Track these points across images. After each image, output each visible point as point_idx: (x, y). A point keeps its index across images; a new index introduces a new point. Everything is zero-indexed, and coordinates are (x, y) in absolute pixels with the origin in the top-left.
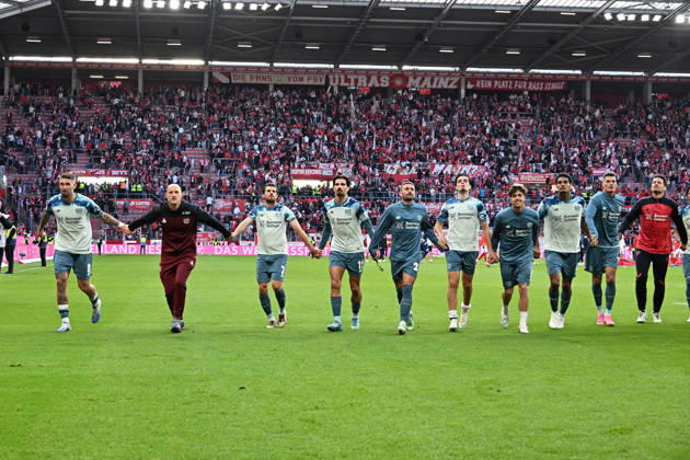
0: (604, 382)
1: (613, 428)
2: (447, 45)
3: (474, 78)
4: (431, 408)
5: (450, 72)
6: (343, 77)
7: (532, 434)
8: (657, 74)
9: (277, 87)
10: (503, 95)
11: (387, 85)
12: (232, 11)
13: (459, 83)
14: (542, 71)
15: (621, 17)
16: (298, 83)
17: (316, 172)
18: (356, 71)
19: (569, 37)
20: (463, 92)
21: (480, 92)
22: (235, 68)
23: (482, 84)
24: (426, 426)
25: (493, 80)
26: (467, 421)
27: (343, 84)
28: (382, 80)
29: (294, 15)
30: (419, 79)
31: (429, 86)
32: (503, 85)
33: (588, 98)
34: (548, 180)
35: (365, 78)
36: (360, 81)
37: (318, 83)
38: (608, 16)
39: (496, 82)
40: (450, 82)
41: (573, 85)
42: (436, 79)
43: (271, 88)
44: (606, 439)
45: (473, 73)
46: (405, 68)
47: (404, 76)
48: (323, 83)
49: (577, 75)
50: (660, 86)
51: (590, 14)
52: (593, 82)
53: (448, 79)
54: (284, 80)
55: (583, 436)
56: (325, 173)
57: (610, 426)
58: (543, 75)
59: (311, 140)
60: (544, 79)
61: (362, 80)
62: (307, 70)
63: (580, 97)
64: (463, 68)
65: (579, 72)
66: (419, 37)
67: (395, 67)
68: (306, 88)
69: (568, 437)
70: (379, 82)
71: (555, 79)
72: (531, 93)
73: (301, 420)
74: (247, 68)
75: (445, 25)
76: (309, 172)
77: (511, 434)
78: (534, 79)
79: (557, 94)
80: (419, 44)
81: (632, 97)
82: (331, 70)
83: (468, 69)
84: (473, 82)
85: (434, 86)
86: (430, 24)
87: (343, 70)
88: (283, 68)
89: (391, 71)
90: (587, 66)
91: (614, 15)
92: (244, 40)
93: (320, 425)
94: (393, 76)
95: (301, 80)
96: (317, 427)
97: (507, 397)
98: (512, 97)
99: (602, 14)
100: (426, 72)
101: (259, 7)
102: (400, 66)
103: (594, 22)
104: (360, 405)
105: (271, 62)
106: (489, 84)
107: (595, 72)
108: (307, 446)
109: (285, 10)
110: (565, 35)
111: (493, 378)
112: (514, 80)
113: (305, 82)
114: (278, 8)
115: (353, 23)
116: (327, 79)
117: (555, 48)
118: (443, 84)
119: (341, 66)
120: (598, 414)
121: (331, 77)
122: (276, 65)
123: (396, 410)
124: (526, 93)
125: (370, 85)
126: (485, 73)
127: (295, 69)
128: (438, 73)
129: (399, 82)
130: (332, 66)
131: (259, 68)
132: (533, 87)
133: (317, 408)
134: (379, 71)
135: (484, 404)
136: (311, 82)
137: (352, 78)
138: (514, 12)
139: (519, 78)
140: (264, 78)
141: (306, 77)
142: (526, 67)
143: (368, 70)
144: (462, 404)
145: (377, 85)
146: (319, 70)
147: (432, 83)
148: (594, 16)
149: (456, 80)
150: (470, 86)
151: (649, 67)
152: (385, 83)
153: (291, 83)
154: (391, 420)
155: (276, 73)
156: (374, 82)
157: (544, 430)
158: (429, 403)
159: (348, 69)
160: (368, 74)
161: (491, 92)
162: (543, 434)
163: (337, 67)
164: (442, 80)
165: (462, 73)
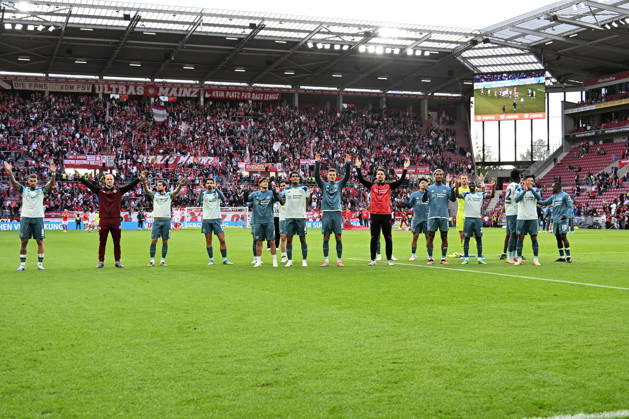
0: (278, 318)
1: (274, 352)
2: (190, 63)
3: (210, 89)
4: (137, 344)
5: (192, 85)
6: (106, 86)
7: (211, 360)
8: (347, 90)
9: (51, 93)
10: (234, 103)
11: (142, 93)
12: (13, 31)
13: (199, 93)
14: (262, 85)
15: (320, 46)
16: (69, 91)
17: (85, 162)
18: (117, 82)
19: (282, 59)
20: (202, 100)
21: (216, 100)
22: (17, 77)
23: (217, 94)
24: (129, 359)
25: (225, 92)
26: (163, 353)
27: (106, 92)
28: (138, 89)
29: (65, 35)
30: (167, 89)
31: (175, 95)
32: (233, 95)
33: (297, 104)
34: (267, 168)
35: (125, 88)
36: (120, 90)
37: (86, 91)
38: (310, 45)
39: (228, 93)
40: (192, 92)
41: (285, 97)
42: (181, 90)
43: (47, 94)
44: (266, 361)
45: (209, 85)
46: (156, 80)
47: (156, 87)
48: (90, 91)
49: (288, 89)
50: (348, 98)
52: (300, 95)
53: (190, 90)
54: (58, 88)
55: (250, 359)
56: (92, 163)
57: (272, 351)
58: (263, 88)
59: (81, 136)
60: (264, 91)
61: (122, 89)
62: (77, 80)
63: (291, 103)
64: (202, 81)
65: (290, 87)
66: (167, 56)
67: (148, 80)
68: (77, 95)
69: (238, 360)
70: (136, 91)
71: (272, 91)
72: (257, 102)
73: (26, 359)
74: (26, 77)
75: (188, 48)
76: (78, 162)
77: (194, 361)
78: (256, 91)
79: (274, 103)
80: (168, 62)
81: (328, 106)
82: (96, 80)
83: (206, 83)
84: (210, 92)
85: (180, 95)
86: (175, 47)
87: (107, 81)
88: (57, 79)
89: (145, 82)
90: (296, 82)
91: (315, 44)
92: (24, 55)
93: (41, 363)
94: (146, 86)
95: (72, 88)
96: (38, 365)
97: (200, 333)
98: (241, 105)
99: (306, 43)
100: (173, 84)
101: (36, 28)
102: (152, 79)
103: (300, 49)
104: (80, 345)
105: (47, 73)
106: (222, 95)
107: (302, 87)
108: (25, 379)
109: (57, 31)
110: (279, 58)
111: (194, 319)
112: (241, 92)
113: (75, 90)
114: (51, 29)
115: (113, 43)
116: (94, 88)
117: (272, 67)
118: (187, 93)
119: (105, 78)
120: (266, 342)
121: (97, 86)
122: (50, 75)
124: (250, 102)
125: (129, 93)
126: (218, 86)
127: (67, 79)
128: (182, 84)
129: (151, 91)
130: (97, 77)
131: (36, 77)
132: (256, 97)
133: (43, 349)
134: (136, 82)
135: (181, 339)
136: (80, 90)
137: (114, 87)
138: (240, 39)
139: (245, 90)
140: (41, 86)
141: (76, 86)
142: (250, 82)
143: (126, 81)
144: (163, 340)
145: (134, 93)
146: (87, 80)
147: (178, 92)
148: (300, 44)
149: (197, 90)
150: (207, 95)
151: (341, 84)
152: (141, 92)
153: (64, 90)
155: (50, 82)
156: (132, 91)
157: (221, 357)
158: (137, 340)
159: (111, 80)
160: (127, 84)
161: (224, 101)
162: (219, 360)
163: (101, 78)
164: (185, 90)
165: (201, 85)
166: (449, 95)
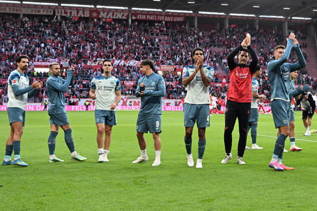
1: (204, 199)
3: (136, 13)
4: (109, 193)
5: (123, 10)
6: (63, 11)
7: (163, 204)
8: (231, 14)
9: (25, 15)
10: (152, 23)
11: (88, 16)
13: (128, 16)
14: (172, 11)
16: (37, 13)
18: (70, 8)
20: (130, 21)
21: (140, 21)
23: (140, 17)
24: (106, 203)
25: (146, 15)
26: (128, 199)
27: (63, 15)
28: (85, 13)
30: (106, 13)
31: (112, 17)
32: (152, 18)
33: (196, 26)
34: (175, 69)
35: (76, 12)
36: (73, 13)
37: (49, 14)
39: (148, 16)
40: (123, 15)
41: (188, 18)
42: (115, 13)
43: (21, 16)
44: (200, 205)
45: (135, 11)
46: (98, 7)
47: (98, 11)
48: (52, 14)
49: (191, 14)
50: (233, 20)
52: (199, 18)
53: (122, 14)
54: (29, 12)
55: (189, 204)
57: (203, 198)
58: (173, 13)
59: (46, 45)
60: (173, 15)
61: (74, 13)
62: (43, 6)
63: (192, 25)
64: (130, 7)
65: (191, 12)
67: (92, 6)
68: (42, 17)
69: (181, 205)
70: (84, 14)
71: (179, 15)
72: (166, 22)
73: (35, 203)
76: (43, 64)
77: (151, 205)
78: (168, 15)
79: (180, 23)
81: (218, 26)
82: (56, 6)
83: (133, 9)
84: (136, 16)
85: (114, 17)
87: (63, 7)
88: (28, 5)
89: (90, 8)
90: (196, 9)
93: (46, 205)
94: (91, 11)
95: (39, 11)
96: (44, 206)
97: (149, 185)
98: (156, 24)
100: (110, 9)
102: (95, 6)
104: (69, 193)
105: (22, 1)
106: (144, 17)
107: (200, 12)
111: (143, 175)
112: (157, 15)
113: (41, 13)
116: (54, 12)
118: (119, 16)
119: (62, 5)
120: (197, 192)
121: (56, 11)
122: (24, 2)
123: (89, 195)
124: (164, 22)
125: (79, 16)
126: (142, 11)
127: (35, 5)
128: (116, 10)
129: (95, 14)
130: (57, 4)
131: (14, 4)
132: (168, 19)
133: (44, 196)
134: (84, 8)
135: (137, 189)
136: (45, 13)
137: (68, 11)
139: (160, 14)
140: (17, 10)
141: (42, 10)
142: (164, 8)
143: (77, 8)
144: (125, 190)
145: (83, 16)
146: (49, 6)
147: (113, 15)
149: (126, 14)
150: (134, 18)
151: (227, 10)
152: (87, 15)
153: (33, 13)
154: (86, 200)
155: (25, 7)
156: (81, 14)
157: (169, 202)
158: (108, 190)
159: (66, 7)
160: (78, 9)
161: (145, 21)
162: (168, 204)
163: (59, 5)
164: (118, 14)
165: (130, 11)
166: (303, 18)
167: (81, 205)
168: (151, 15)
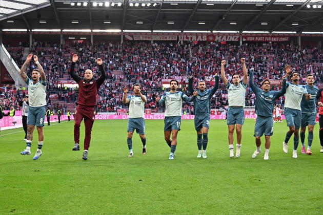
0: (309, 176)
1: (313, 197)
2: (233, 21)
3: (246, 36)
4: (228, 189)
5: (235, 34)
6: (185, 37)
7: (276, 200)
9: (155, 42)
10: (260, 43)
11: (206, 40)
12: (134, 7)
13: (239, 39)
14: (278, 32)
15: (315, 7)
16: (166, 40)
18: (191, 34)
19: (291, 16)
20: (241, 42)
21: (249, 42)
22: (135, 33)
23: (250, 39)
24: (226, 197)
25: (255, 37)
26: (245, 195)
27: (185, 40)
28: (203, 38)
29: (162, 8)
30: (221, 37)
31: (225, 40)
32: (260, 39)
33: (300, 44)
35: (195, 37)
36: (193, 38)
37: (174, 39)
38: (309, 6)
39: (256, 38)
40: (235, 38)
41: (292, 38)
42: (228, 37)
43: (152, 42)
44: (310, 202)
45: (246, 34)
46: (214, 32)
47: (213, 36)
48: (176, 39)
49: (295, 34)
51: (301, 5)
52: (302, 37)
53: (234, 37)
54: (158, 38)
55: (299, 201)
57: (312, 197)
58: (279, 34)
60: (279, 36)
61: (194, 38)
62: (169, 33)
63: (296, 44)
64: (241, 31)
65: (295, 32)
66: (221, 17)
67: (209, 32)
68: (168, 42)
69: (292, 201)
70: (202, 38)
71: (284, 36)
72: (273, 43)
73: (168, 195)
74: (141, 33)
75: (232, 12)
77: (266, 200)
78: (274, 36)
79: (285, 43)
80: (221, 20)
82: (179, 33)
83: (244, 32)
84: (246, 38)
85: (228, 40)
86: (225, 12)
87: (185, 33)
88: (157, 33)
89: (207, 33)
90: (299, 30)
91: (311, 6)
92: (139, 20)
93: (177, 197)
94: (208, 35)
95: (166, 38)
96: (176, 198)
97: (263, 183)
98: (264, 44)
99: (306, 5)
100: (224, 34)
101: (146, 5)
102: (212, 31)
103: (302, 9)
104: (195, 188)
105: (152, 30)
106: (253, 39)
107: (303, 32)
108: (171, 206)
109: (158, 6)
110: (288, 15)
111: (257, 175)
112: (265, 37)
113: (168, 39)
114: (155, 5)
115: (189, 11)
116: (178, 37)
117: (284, 21)
118: (232, 39)
119: (184, 31)
120: (306, 191)
121: (180, 36)
122: (154, 31)
123: (212, 190)
124: (270, 42)
125: (198, 40)
126: (251, 34)
127: (163, 33)
128: (229, 34)
129: (211, 38)
130: (180, 31)
131: (146, 33)
132: (274, 40)
133: (175, 189)
134: (202, 33)
135: (253, 186)
136: (171, 39)
137: (189, 37)
138: (264, 5)
139: (267, 35)
140: (149, 38)
141: (168, 37)
142: (270, 30)
143: (197, 33)
144: (242, 187)
145: (201, 40)
146: (174, 33)
148: (302, 6)
149: (238, 37)
150: (244, 40)
152: (205, 39)
153: (162, 39)
154: (210, 194)
155: (155, 35)
156: (200, 38)
157: (281, 199)
158: (227, 186)
159: (188, 33)
160: (197, 35)
161: (254, 42)
162: (281, 200)
163: (182, 32)
164: (231, 37)
165: (240, 34)
167: (206, 198)
168: (259, 36)
